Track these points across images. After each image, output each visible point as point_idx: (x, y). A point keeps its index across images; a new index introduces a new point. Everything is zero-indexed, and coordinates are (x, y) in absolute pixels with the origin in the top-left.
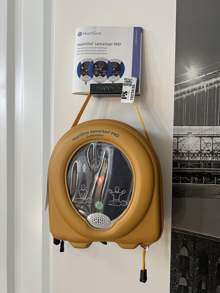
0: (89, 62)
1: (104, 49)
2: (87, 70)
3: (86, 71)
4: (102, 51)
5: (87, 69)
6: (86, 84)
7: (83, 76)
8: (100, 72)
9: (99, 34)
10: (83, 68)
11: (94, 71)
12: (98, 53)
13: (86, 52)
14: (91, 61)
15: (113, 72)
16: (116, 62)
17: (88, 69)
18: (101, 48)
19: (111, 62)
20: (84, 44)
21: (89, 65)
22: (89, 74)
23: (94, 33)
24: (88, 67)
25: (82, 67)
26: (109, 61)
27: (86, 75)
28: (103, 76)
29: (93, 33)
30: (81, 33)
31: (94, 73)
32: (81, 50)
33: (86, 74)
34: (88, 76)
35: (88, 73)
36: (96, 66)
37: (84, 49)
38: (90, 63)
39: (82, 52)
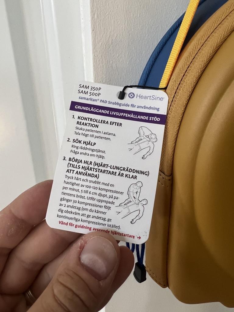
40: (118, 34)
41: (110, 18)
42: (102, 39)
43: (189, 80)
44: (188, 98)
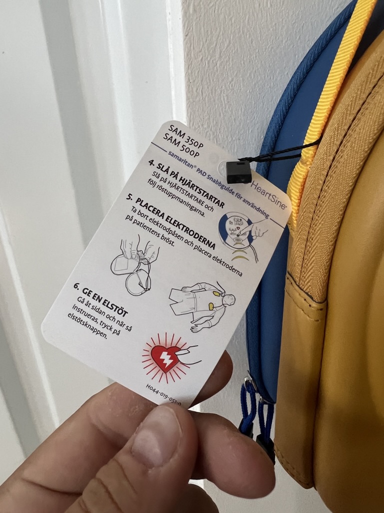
40: (231, 41)
41: (218, 11)
42: (203, 50)
43: (363, 129)
44: (362, 163)
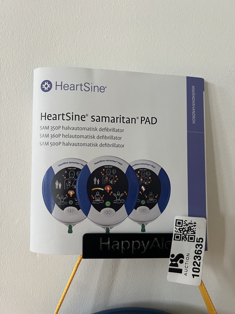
0: (78, 170)
1: (115, 134)
2: (71, 193)
3: (69, 195)
4: (111, 137)
5: (72, 189)
6: (70, 231)
7: (63, 208)
8: (107, 197)
9: (102, 89)
10: (60, 185)
11: (90, 194)
12: (101, 145)
13: (66, 140)
14: (81, 167)
15: (141, 197)
16: (148, 170)
17: (75, 190)
18: (106, 129)
19: (135, 168)
20: (61, 116)
21: (76, 177)
22: (79, 203)
23: (87, 87)
24: (75, 184)
25: (57, 184)
26: (130, 167)
27: (69, 205)
28: (116, 207)
29: (83, 87)
30: (50, 83)
31: (91, 200)
32: (53, 133)
33: (71, 202)
34: (75, 209)
35: (74, 202)
36: (95, 180)
37: (61, 131)
38: (81, 172)
39: (55, 140)
